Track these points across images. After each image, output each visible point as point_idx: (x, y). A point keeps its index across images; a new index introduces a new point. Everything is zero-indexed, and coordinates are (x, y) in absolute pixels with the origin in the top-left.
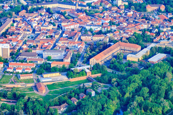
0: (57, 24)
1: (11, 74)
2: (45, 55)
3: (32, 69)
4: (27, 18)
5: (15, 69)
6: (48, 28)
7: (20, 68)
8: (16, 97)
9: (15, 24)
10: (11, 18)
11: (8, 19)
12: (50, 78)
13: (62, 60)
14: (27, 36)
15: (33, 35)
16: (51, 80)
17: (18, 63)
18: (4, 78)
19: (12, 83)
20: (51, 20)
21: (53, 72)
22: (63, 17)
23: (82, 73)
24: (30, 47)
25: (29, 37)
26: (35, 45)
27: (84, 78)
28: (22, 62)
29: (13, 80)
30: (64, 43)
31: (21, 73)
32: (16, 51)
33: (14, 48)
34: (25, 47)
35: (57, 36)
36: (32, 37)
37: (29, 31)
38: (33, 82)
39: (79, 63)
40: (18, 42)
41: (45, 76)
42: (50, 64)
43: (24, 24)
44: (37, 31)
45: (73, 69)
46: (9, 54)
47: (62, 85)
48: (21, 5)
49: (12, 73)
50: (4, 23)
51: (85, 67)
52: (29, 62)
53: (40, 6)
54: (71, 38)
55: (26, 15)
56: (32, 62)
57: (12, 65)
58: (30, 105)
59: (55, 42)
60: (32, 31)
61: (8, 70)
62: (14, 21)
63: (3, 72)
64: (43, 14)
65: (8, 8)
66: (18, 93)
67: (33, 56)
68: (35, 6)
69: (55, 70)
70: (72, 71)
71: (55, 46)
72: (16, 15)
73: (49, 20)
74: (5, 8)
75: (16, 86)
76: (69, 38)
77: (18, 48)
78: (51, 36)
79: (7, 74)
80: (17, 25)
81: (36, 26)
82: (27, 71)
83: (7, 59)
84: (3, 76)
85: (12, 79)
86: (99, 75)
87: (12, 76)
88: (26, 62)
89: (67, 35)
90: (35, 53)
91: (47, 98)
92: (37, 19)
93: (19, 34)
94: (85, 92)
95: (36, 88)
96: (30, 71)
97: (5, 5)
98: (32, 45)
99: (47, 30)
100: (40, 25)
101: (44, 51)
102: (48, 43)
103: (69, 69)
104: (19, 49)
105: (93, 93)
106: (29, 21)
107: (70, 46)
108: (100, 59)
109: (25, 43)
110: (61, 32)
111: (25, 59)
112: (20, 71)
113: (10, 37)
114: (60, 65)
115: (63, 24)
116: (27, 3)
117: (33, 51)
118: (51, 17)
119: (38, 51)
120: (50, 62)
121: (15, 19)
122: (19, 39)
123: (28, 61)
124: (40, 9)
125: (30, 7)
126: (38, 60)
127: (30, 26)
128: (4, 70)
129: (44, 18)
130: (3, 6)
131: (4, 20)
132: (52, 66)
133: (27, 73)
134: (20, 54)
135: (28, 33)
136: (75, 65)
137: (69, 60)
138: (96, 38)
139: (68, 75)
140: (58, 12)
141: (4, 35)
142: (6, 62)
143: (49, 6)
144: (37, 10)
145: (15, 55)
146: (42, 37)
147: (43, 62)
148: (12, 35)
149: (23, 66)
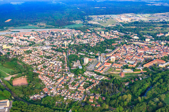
0: (136, 50)
2: (127, 62)
3: (121, 67)
6: (132, 52)
7: (116, 66)
8: (111, 77)
9: (120, 49)
10: (120, 47)
13: (133, 64)
14: (124, 54)
15: (126, 54)
16: (127, 72)
19: (112, 71)
22: (139, 48)
23: (139, 70)
24: (123, 58)
26: (125, 57)
27: (140, 72)
31: (117, 68)
32: (117, 59)
34: (121, 58)
35: (134, 55)
38: (120, 72)
39: (139, 66)
40: (119, 56)
41: (125, 70)
42: (128, 65)
44: (128, 52)
45: (136, 68)
46: (114, 60)
47: (131, 74)
48: (125, 42)
50: (117, 48)
51: (141, 68)
55: (126, 46)
56: (122, 64)
58: (115, 81)
59: (133, 57)
60: (125, 52)
64: (132, 46)
66: (112, 76)
67: (123, 62)
69: (129, 68)
72: (122, 46)
73: (133, 48)
78: (132, 55)
79: (112, 68)
81: (128, 50)
84: (110, 68)
86: (146, 71)
88: (120, 64)
89: (138, 55)
91: (124, 78)
92: (129, 48)
93: (120, 53)
94: (138, 78)
95: (120, 74)
97: (119, 42)
102: (130, 57)
105: (141, 79)
106: (126, 48)
107: (138, 59)
108: (147, 65)
109: (122, 56)
110: (136, 53)
114: (132, 66)
115: (138, 50)
116: (127, 41)
118: (135, 47)
119: (125, 60)
125: (128, 43)
127: (125, 50)
128: (111, 66)
133: (119, 68)
134: (118, 61)
137: (136, 64)
138: (149, 57)
139: (133, 71)
140: (138, 46)
141: (115, 53)
142: (113, 63)
143: (135, 43)
144: (130, 44)
145: (116, 61)
146: (129, 55)
147: (126, 64)
148: (118, 53)
149: (118, 65)
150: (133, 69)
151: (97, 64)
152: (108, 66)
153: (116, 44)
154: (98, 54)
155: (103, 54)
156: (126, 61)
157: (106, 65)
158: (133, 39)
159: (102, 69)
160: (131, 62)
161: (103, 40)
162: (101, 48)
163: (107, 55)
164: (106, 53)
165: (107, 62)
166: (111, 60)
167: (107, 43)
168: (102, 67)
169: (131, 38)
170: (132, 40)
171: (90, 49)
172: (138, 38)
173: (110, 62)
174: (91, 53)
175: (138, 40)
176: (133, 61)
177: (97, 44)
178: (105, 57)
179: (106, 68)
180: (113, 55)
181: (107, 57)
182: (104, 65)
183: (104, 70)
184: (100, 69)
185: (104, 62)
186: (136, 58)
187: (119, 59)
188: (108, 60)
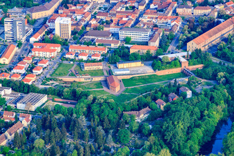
1: (72, 62)
2: (123, 34)
3: (102, 55)
5: (77, 55)
7: (84, 53)
8: (76, 96)
12: (127, 69)
13: (146, 44)
14: (99, 6)
15: (107, 5)
16: (128, 72)
17: (82, 46)
18: (61, 68)
19: (72, 75)
21: (132, 61)
23: (175, 62)
24: (101, 22)
25: (100, 8)
26: (109, 19)
27: (177, 70)
28: (88, 44)
29: (74, 71)
30: (151, 18)
31: (86, 62)
32: (80, 28)
33: (77, 24)
34: (93, 22)
35: (141, 8)
36: (105, 9)
38: (103, 74)
39: (171, 48)
40: (84, 15)
41: (120, 66)
42: (128, 48)
45: (161, 57)
46: (70, 33)
47: (145, 79)
49: (72, 60)
51: (180, 55)
52: (99, 45)
54: (162, 11)
56: (102, 45)
57: (74, 48)
58: (95, 108)
59: (137, 15)
61: (67, 56)
63: (60, 58)
66: (79, 90)
67: (104, 36)
69: (135, 58)
70: (160, 60)
71: (137, 21)
75: (77, 79)
76: (159, 11)
77: (83, 23)
78: (134, 7)
79: (65, 62)
82: (95, 58)
83: (66, 40)
84: (60, 64)
85: (73, 69)
86: (200, 66)
87: (73, 65)
88: (94, 44)
89: (157, 6)
90: (109, 32)
91: (121, 98)
93: (86, 3)
94: (178, 92)
95: (106, 83)
96: (99, 58)
98: (104, 20)
101: (121, 29)
102: (127, 17)
103: (156, 57)
104: (86, 26)
105: (189, 94)
107: (159, 22)
109: (94, 17)
110: (147, 1)
111: (93, 40)
112: (85, 58)
113: (74, 8)
114: (143, 50)
117: (105, 29)
119: (112, 29)
120: (129, 46)
122: (85, 11)
123: (97, 44)
126: (112, 42)
128: (62, 55)
132: (132, 51)
133: (94, 61)
134: (86, 33)
136: (165, 51)
137: (157, 43)
139: (153, 66)
141: (65, 5)
142: (65, 44)
145: (79, 35)
146: (120, 8)
147: (118, 45)
148: (75, 5)
149: (88, 50)
150: (152, 60)
152: (48, 54)
155: (16, 13)
156: (115, 35)
157: (42, 54)
159: (30, 70)
160: (136, 36)
163: (37, 15)
165: (43, 40)
166: (57, 32)
168: (27, 62)
173: (54, 41)
178: (28, 22)
179: (45, 65)
180: (56, 12)
181: (36, 21)
182: (30, 51)
183: (39, 72)
184: (21, 68)
185: (28, 40)
186: (152, 18)
187: (87, 25)
188: (42, 35)
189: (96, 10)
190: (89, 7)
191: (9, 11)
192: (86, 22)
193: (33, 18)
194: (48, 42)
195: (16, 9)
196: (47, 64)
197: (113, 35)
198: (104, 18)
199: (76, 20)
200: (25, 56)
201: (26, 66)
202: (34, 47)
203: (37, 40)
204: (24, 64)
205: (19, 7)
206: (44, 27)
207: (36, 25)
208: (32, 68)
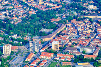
0: (94, 29)
1: (57, 62)
2: (82, 50)
3: (71, 59)
4: (76, 24)
5: (60, 59)
6: (88, 32)
7: (64, 57)
9: (67, 28)
10: (65, 24)
11: (63, 25)
12: (82, 66)
13: (92, 54)
14: (73, 36)
15: (77, 36)
17: (63, 54)
18: (52, 64)
20: (91, 26)
22: (99, 25)
24: (73, 44)
25: (74, 37)
26: (77, 42)
28: (65, 54)
31: (64, 61)
32: (63, 46)
33: (62, 44)
34: (70, 44)
35: (92, 38)
36: (76, 37)
37: (75, 33)
40: (66, 40)
41: (79, 64)
42: (83, 56)
43: (72, 28)
44: (80, 33)
45: (97, 60)
46: (58, 48)
48: (73, 16)
49: (58, 60)
50: (60, 27)
52: (71, 54)
53: (85, 17)
55: (75, 22)
57: (59, 55)
59: (90, 41)
60: (76, 33)
61: (56, 59)
62: (67, 26)
63: (52, 60)
64: (86, 22)
65: (65, 17)
67: (74, 50)
68: (82, 17)
69: (86, 61)
70: (97, 62)
71: (89, 44)
72: (69, 22)
73: (90, 26)
74: (63, 17)
76: (100, 39)
77: (65, 44)
78: (89, 37)
79: (55, 61)
80: (68, 29)
81: (80, 30)
82: (68, 60)
83: (57, 51)
84: (52, 62)
85: (57, 65)
87: (58, 63)
88: (69, 54)
89: (99, 37)
90: (76, 48)
92: (82, 25)
93: (68, 34)
96: (70, 60)
97: (64, 15)
98: (75, 43)
99: (87, 33)
100: (82, 30)
101: (81, 47)
102: (85, 42)
103: (95, 61)
106: (76, 26)
107: (99, 44)
109: (70, 41)
110: (95, 35)
111: (68, 52)
112: (63, 60)
113: (62, 37)
114: (90, 57)
115: (98, 29)
116: (78, 14)
117: (75, 47)
118: (91, 24)
121: (68, 25)
122: (67, 38)
123: (70, 53)
124: (85, 19)
125: (79, 17)
126: (77, 53)
127: (76, 30)
128: (54, 58)
129: (87, 25)
130: (62, 16)
131: (60, 25)
132: (85, 57)
134: (66, 48)
135: (74, 34)
136: (100, 58)
137: (97, 54)
139: (94, 65)
140: (97, 21)
141: (58, 35)
142: (55, 53)
143: (92, 17)
144: (83, 19)
145: (62, 49)
146: (83, 37)
147: (79, 54)
148: (63, 36)
149: (66, 56)
150: (93, 62)
151: (27, 56)
152: (47, 58)
153: (58, 20)
154: (27, 38)
155: (36, 38)
156: (79, 50)
157: (45, 57)
158: (87, 10)
160: (88, 50)
161: (32, 12)
162: (32, 26)
163: (45, 40)
164: (42, 35)
165: (46, 51)
166: (53, 48)
167: (42, 18)
168: (38, 61)
169: (84, 9)
170: (85, 11)
171: (11, 29)
172: (95, 8)
173: (50, 52)
174: (15, 36)
175: (97, 11)
176: (91, 48)
177: (23, 19)
178: (41, 43)
179: (45, 63)
180: (54, 38)
181: (44, 42)
182: (40, 56)
183: (42, 66)
184: (34, 63)
185: (39, 51)
186: (96, 42)
187: (67, 45)
188: (46, 48)
189: (72, 38)
190: (69, 37)
191: (34, 37)
192: (66, 43)
193: (44, 41)
194: (48, 52)
195: (37, 37)
196: (46, 62)
197: (78, 49)
198: (75, 42)
199: (62, 42)
200: (37, 58)
201: (37, 62)
202: (42, 54)
203: (44, 51)
204: (36, 62)
205: (38, 36)
206: (47, 45)
207: (44, 44)
208: (39, 64)
